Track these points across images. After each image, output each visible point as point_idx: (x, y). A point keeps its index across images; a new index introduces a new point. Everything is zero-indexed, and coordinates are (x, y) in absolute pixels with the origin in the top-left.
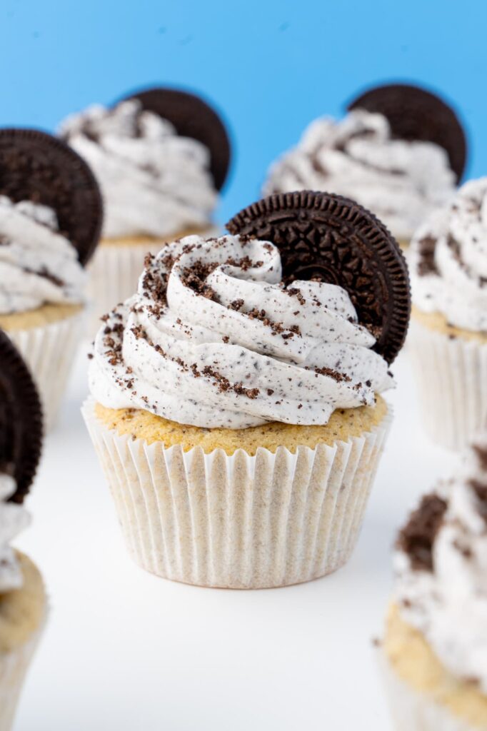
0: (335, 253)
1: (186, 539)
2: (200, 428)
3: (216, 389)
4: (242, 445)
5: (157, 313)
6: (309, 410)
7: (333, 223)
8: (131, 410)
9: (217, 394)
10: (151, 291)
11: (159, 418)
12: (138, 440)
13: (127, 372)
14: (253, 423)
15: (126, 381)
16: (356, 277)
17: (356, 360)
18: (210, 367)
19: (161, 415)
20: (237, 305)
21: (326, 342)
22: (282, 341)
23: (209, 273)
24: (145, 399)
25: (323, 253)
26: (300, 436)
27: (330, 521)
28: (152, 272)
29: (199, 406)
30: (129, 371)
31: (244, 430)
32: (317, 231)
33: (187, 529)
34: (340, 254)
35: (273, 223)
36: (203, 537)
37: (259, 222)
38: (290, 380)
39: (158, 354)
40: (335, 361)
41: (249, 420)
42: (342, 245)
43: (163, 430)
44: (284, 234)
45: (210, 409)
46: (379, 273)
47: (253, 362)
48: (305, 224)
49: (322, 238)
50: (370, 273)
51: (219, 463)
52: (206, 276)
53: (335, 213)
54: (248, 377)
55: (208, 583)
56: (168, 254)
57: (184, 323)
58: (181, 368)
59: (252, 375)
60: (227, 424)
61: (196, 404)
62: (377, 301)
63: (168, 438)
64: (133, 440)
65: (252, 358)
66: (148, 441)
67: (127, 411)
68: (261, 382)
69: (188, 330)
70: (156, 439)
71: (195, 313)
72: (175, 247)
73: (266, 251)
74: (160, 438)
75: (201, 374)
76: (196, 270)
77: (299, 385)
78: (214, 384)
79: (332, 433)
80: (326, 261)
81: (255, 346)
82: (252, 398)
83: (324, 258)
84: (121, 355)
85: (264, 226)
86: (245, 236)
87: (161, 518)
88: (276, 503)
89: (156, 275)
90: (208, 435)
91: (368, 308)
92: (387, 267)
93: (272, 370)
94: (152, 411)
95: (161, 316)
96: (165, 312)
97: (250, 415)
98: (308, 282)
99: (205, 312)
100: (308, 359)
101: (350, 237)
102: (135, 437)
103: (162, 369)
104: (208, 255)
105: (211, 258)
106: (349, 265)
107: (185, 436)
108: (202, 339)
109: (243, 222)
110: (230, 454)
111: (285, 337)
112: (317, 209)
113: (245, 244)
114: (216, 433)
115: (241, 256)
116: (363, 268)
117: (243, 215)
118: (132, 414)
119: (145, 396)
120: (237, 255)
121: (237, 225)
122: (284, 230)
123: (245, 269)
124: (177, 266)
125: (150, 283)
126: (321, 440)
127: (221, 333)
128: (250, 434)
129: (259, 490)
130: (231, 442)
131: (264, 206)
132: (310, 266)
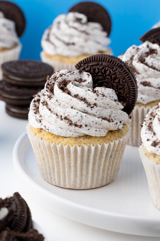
0: (111, 77)
1: (59, 173)
2: (63, 137)
3: (68, 124)
4: (76, 143)
5: (50, 97)
6: (99, 131)
7: (110, 67)
8: (41, 129)
9: (68, 126)
10: (49, 89)
11: (50, 133)
12: (43, 140)
13: (40, 117)
14: (80, 136)
15: (39, 120)
16: (118, 85)
17: (116, 114)
18: (66, 117)
19: (50, 132)
20: (76, 96)
21: (106, 108)
22: (90, 109)
23: (68, 84)
24: (45, 126)
25: (107, 77)
26: (96, 140)
27: (106, 167)
28: (49, 82)
29: (62, 130)
30: (41, 116)
31: (78, 138)
32: (105, 69)
33: (59, 169)
34: (113, 77)
35: (91, 66)
36: (64, 172)
37: (86, 65)
38: (93, 122)
39: (49, 112)
40: (109, 115)
41: (79, 135)
42: (114, 74)
43: (51, 137)
44: (94, 70)
45: (66, 131)
46: (126, 84)
47: (81, 115)
48: (101, 67)
49: (107, 72)
50: (123, 84)
51: (69, 148)
52: (67, 85)
53: (111, 63)
54: (79, 120)
55: (66, 187)
56: (55, 76)
57: (59, 101)
58: (57, 117)
59: (80, 120)
60: (72, 136)
61: (62, 129)
62: (125, 93)
63: (52, 140)
64: (41, 140)
65: (80, 114)
66: (46, 140)
67: (40, 129)
68: (83, 122)
69: (60, 104)
70: (48, 140)
71: (62, 98)
72: (57, 73)
73: (88, 76)
74: (50, 140)
75: (63, 119)
76: (63, 83)
77: (96, 124)
78: (67, 123)
79: (107, 139)
80: (108, 79)
81: (82, 110)
82: (80, 128)
83: (108, 78)
84: (38, 110)
85: (88, 67)
86: (81, 71)
87: (50, 165)
88: (88, 162)
89: (51, 83)
90: (65, 139)
91: (122, 96)
92: (129, 82)
93: (87, 118)
94: (47, 131)
95: (51, 98)
96: (53, 97)
97: (79, 133)
98: (101, 88)
99: (65, 98)
100: (99, 114)
101: (116, 72)
102: (42, 139)
103: (51, 117)
104: (68, 77)
105: (69, 78)
106: (116, 81)
107: (58, 139)
108: (64, 107)
109: (81, 65)
110: (72, 146)
111: (91, 107)
112: (105, 62)
113: (81, 73)
114: (68, 139)
115: (79, 78)
116: (120, 82)
117: (81, 63)
118: (41, 130)
119: (45, 125)
120: (78, 77)
121: (79, 66)
122: (94, 69)
123: (80, 83)
124: (57, 82)
125: (48, 86)
126: (103, 142)
127: (70, 105)
128: (79, 139)
129: (83, 157)
130: (73, 142)
131: (88, 60)
132: (103, 81)
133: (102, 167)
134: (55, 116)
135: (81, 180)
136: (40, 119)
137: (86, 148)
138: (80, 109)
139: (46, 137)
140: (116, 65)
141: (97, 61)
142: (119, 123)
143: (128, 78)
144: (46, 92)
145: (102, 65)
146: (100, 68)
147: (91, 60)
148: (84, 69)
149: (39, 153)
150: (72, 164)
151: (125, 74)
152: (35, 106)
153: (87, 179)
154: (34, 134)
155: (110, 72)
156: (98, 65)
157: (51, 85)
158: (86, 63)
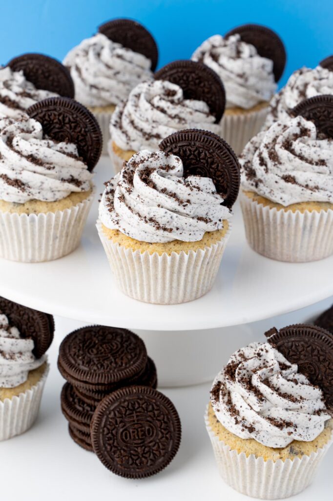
133: (196, 277)
134: (137, 217)
135: (171, 294)
136: (117, 219)
137: (178, 256)
138: (169, 208)
139: (126, 243)
140: (214, 145)
141: (188, 140)
142: (218, 222)
143: (229, 162)
144: (124, 183)
145: (195, 145)
146: (192, 149)
147: (181, 139)
148: (171, 151)
149: (115, 260)
150: (160, 276)
151: (225, 157)
152: (109, 200)
153: (178, 292)
154: (108, 237)
155: (205, 154)
156: (190, 145)
157: (129, 174)
158: (174, 142)
